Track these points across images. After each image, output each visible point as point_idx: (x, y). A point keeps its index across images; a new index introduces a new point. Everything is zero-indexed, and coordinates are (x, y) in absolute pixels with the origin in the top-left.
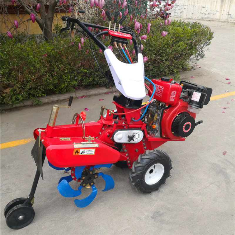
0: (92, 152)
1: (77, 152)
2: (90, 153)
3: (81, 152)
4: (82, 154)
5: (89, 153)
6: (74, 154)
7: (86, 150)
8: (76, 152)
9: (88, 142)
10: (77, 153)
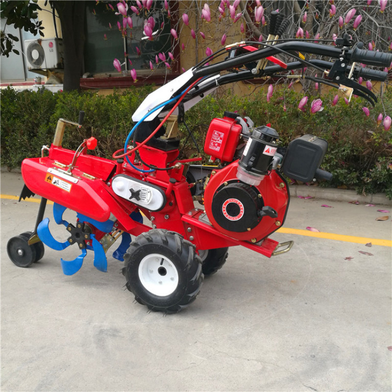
0: (68, 188)
1: (50, 178)
2: (65, 187)
3: (53, 181)
4: (55, 184)
5: (63, 186)
6: (46, 180)
7: (60, 181)
8: (48, 178)
9: (66, 172)
10: (49, 180)
